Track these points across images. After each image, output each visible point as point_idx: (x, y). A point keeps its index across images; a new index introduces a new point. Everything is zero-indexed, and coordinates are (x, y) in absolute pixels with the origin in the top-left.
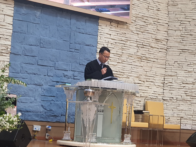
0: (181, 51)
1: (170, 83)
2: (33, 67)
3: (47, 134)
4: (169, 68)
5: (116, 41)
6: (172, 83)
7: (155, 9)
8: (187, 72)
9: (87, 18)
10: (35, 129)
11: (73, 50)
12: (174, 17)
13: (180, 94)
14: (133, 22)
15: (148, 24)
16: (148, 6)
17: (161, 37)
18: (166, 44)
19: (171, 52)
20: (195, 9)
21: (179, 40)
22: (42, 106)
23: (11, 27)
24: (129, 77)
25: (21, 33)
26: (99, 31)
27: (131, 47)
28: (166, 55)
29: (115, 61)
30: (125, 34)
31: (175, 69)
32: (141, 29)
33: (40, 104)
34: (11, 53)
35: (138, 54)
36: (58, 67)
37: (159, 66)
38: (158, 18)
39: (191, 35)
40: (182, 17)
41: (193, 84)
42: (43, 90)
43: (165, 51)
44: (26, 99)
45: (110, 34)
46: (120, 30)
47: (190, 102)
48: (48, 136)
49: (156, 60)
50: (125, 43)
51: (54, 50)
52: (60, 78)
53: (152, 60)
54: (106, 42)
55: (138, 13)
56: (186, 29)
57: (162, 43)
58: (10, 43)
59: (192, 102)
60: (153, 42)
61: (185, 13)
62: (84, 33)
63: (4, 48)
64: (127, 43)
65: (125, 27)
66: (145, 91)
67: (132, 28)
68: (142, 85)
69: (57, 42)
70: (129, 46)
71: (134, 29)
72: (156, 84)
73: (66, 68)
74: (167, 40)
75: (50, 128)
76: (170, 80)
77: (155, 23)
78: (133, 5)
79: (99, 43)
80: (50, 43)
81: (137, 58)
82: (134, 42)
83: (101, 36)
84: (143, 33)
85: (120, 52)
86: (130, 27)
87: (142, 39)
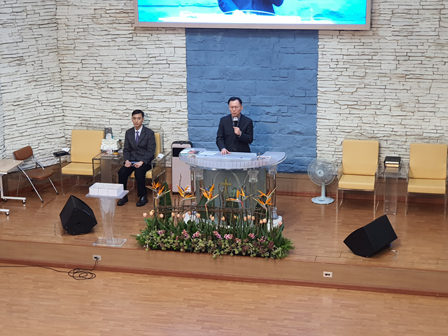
5: (352, 57)
9: (298, 31)
11: (277, 79)
15: (418, 20)
26: (320, 47)
27: (382, 62)
29: (352, 86)
30: (371, 44)
34: (188, 92)
35: (400, 71)
36: (254, 103)
45: (341, 49)
46: (359, 39)
50: (370, 57)
51: (247, 81)
53: (429, 77)
54: (333, 61)
58: (185, 80)
62: (293, 54)
64: (374, 58)
65: (371, 33)
67: (385, 32)
69: (251, 71)
70: (379, 61)
71: (387, 34)
72: (439, 115)
73: (268, 103)
79: (320, 63)
81: (398, 77)
82: (390, 54)
83: (324, 53)
84: (409, 37)
85: (361, 72)
86: (380, 32)
87: (407, 47)
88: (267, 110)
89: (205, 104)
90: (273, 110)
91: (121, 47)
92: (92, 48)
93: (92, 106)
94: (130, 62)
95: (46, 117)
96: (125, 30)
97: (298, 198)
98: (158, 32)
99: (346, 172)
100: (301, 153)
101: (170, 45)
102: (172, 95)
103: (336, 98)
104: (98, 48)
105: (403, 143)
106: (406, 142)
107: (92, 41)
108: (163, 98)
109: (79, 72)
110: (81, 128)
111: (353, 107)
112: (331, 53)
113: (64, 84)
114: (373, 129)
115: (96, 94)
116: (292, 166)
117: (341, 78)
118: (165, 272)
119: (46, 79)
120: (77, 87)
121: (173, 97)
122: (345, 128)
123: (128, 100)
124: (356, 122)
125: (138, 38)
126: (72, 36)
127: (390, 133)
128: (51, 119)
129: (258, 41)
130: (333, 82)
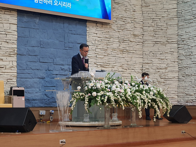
0: (154, 43)
1: (147, 69)
2: (36, 64)
3: (51, 117)
4: (146, 58)
5: (101, 39)
6: (148, 69)
7: (131, 10)
8: (160, 59)
9: (77, 22)
10: (41, 113)
11: (68, 48)
12: (147, 16)
13: (156, 78)
14: (115, 22)
15: (126, 23)
16: (126, 9)
17: (138, 33)
18: (142, 38)
19: (147, 44)
20: (163, 8)
21: (152, 34)
22: (45, 95)
23: (16, 33)
24: (114, 66)
25: (24, 37)
26: (87, 31)
27: (114, 42)
28: (143, 47)
29: (102, 54)
30: (109, 32)
31: (150, 57)
32: (121, 27)
33: (43, 93)
34: (17, 54)
35: (120, 48)
36: (56, 63)
37: (137, 56)
38: (134, 17)
39: (162, 29)
40: (154, 16)
41: (166, 69)
42: (45, 82)
43: (142, 44)
44: (32, 90)
45: (97, 34)
46: (105, 29)
47: (164, 83)
48: (52, 118)
49: (135, 52)
50: (109, 39)
51: (52, 49)
52: (58, 71)
53: (132, 52)
54: (93, 40)
55: (118, 15)
56: (157, 25)
57: (139, 38)
58: (16, 46)
59: (165, 83)
60: (132, 37)
61: (156, 12)
62: (75, 34)
63: (11, 50)
64: (111, 40)
65: (109, 27)
66: (128, 77)
67: (114, 27)
68: (125, 72)
69: (54, 43)
70: (113, 42)
71: (115, 28)
72: (136, 71)
73: (62, 63)
74: (142, 35)
75: (53, 112)
76: (147, 66)
77: (132, 22)
78: (114, 8)
79: (88, 41)
80: (48, 44)
81: (120, 50)
82: (116, 38)
83: (89, 35)
84: (123, 31)
85: (105, 47)
86: (112, 27)
87: (123, 36)
88: (63, 67)
89: (28, 63)
101: (7, 22)
103: (95, 61)
108: (1, 58)
111: (102, 66)
112: (92, 35)
117: (97, 50)
121: (8, 57)
130: (93, 52)
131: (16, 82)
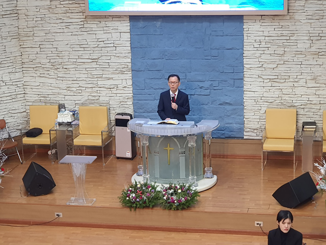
2: (159, 82)
5: (273, 38)
9: (226, 17)
11: (209, 57)
23: (128, 44)
24: (296, 80)
26: (245, 30)
27: (298, 41)
29: (273, 63)
30: (288, 27)
34: (132, 70)
35: (313, 49)
36: (190, 79)
45: (263, 31)
46: (279, 23)
50: (287, 38)
51: (184, 61)
52: (195, 90)
54: (256, 41)
58: (129, 60)
62: (222, 36)
63: (124, 66)
64: (291, 38)
65: (288, 17)
67: (300, 16)
70: (296, 41)
73: (201, 78)
79: (246, 44)
80: (177, 54)
81: (312, 54)
82: (305, 35)
83: (249, 35)
84: (321, 20)
85: (280, 51)
87: (319, 29)
89: (148, 81)
90: (207, 84)
91: (74, 33)
92: (49, 35)
93: (50, 85)
94: (82, 46)
95: (9, 94)
96: (77, 18)
97: (229, 160)
98: (105, 20)
99: (269, 136)
100: (231, 121)
101: (117, 31)
102: (118, 73)
103: (259, 73)
104: (54, 34)
105: (318, 110)
106: (320, 109)
107: (49, 28)
108: (111, 76)
109: (37, 56)
110: (40, 104)
111: (274, 80)
112: (255, 35)
113: (24, 66)
114: (292, 99)
115: (53, 74)
116: (223, 132)
117: (263, 56)
118: (118, 226)
119: (8, 62)
120: (36, 69)
121: (120, 75)
122: (268, 99)
123: (81, 79)
124: (277, 93)
125: (88, 25)
126: (31, 24)
127: (307, 102)
128: (13, 97)
129: (191, 25)
130: (257, 60)
131: (132, 106)
